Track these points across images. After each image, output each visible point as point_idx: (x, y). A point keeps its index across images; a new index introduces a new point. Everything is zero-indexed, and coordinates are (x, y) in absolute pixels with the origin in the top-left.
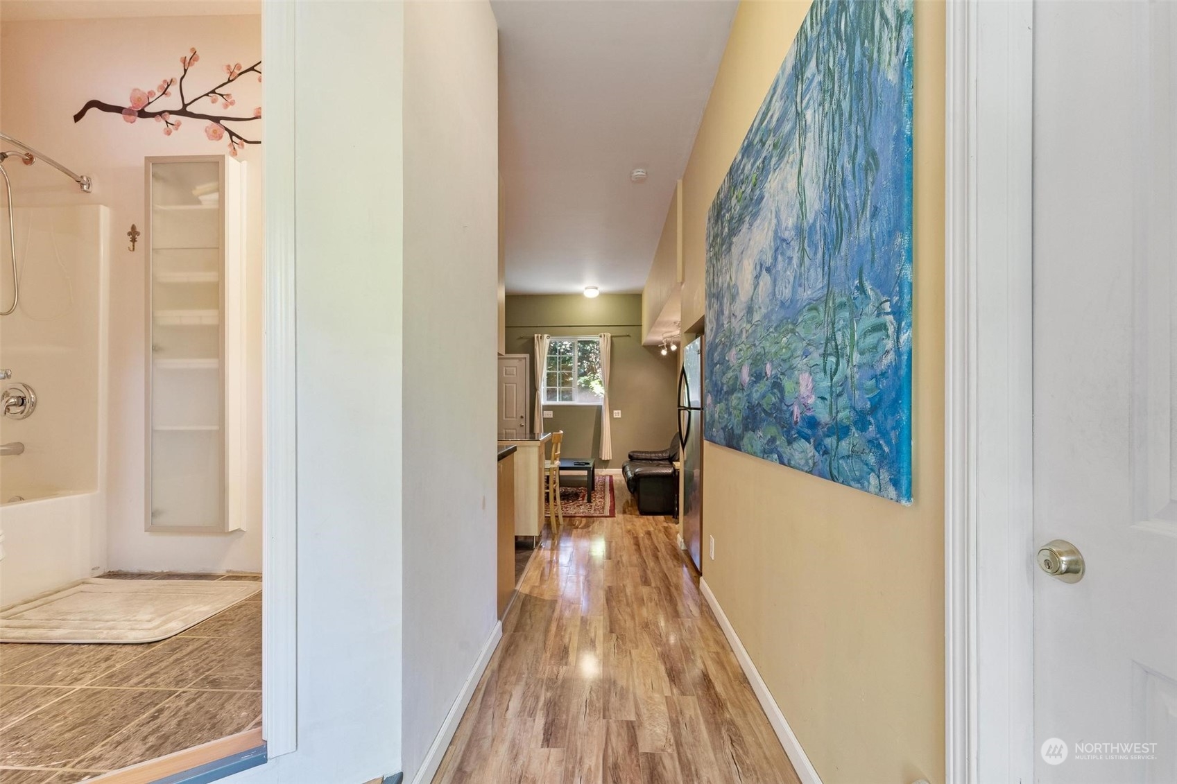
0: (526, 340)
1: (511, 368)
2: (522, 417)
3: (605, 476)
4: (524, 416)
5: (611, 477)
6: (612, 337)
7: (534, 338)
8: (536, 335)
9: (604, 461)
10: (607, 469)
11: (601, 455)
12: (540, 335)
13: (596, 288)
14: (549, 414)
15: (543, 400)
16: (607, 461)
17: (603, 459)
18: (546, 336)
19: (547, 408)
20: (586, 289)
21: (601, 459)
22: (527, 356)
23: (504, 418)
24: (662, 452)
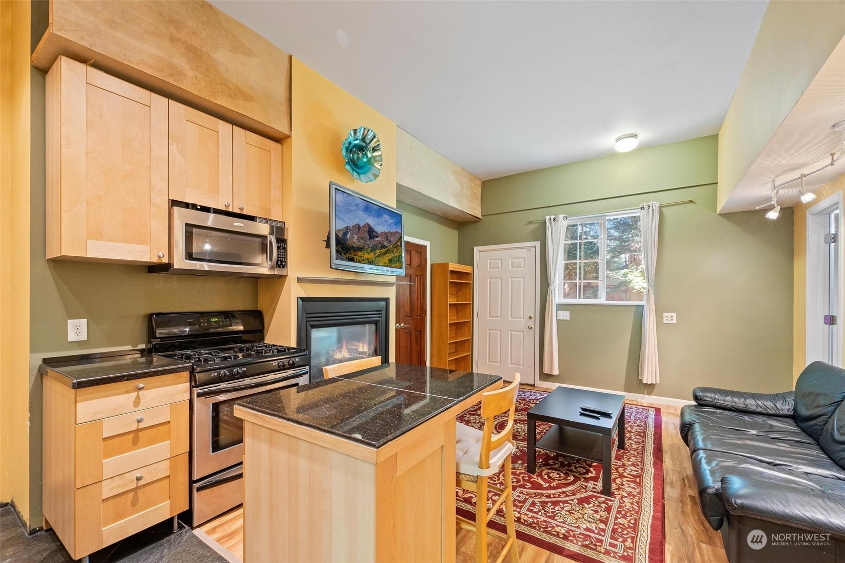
0: (537, 225)
1: (517, 260)
2: (530, 318)
3: (646, 408)
4: (532, 316)
5: (658, 411)
6: (660, 207)
7: (545, 222)
8: (547, 218)
9: (647, 385)
10: (651, 396)
11: (643, 376)
12: (553, 217)
13: (635, 136)
14: (565, 315)
15: (557, 296)
16: (652, 386)
17: (645, 382)
18: (561, 216)
19: (561, 307)
20: (617, 140)
21: (641, 380)
22: (538, 244)
23: (510, 319)
24: (774, 397)
